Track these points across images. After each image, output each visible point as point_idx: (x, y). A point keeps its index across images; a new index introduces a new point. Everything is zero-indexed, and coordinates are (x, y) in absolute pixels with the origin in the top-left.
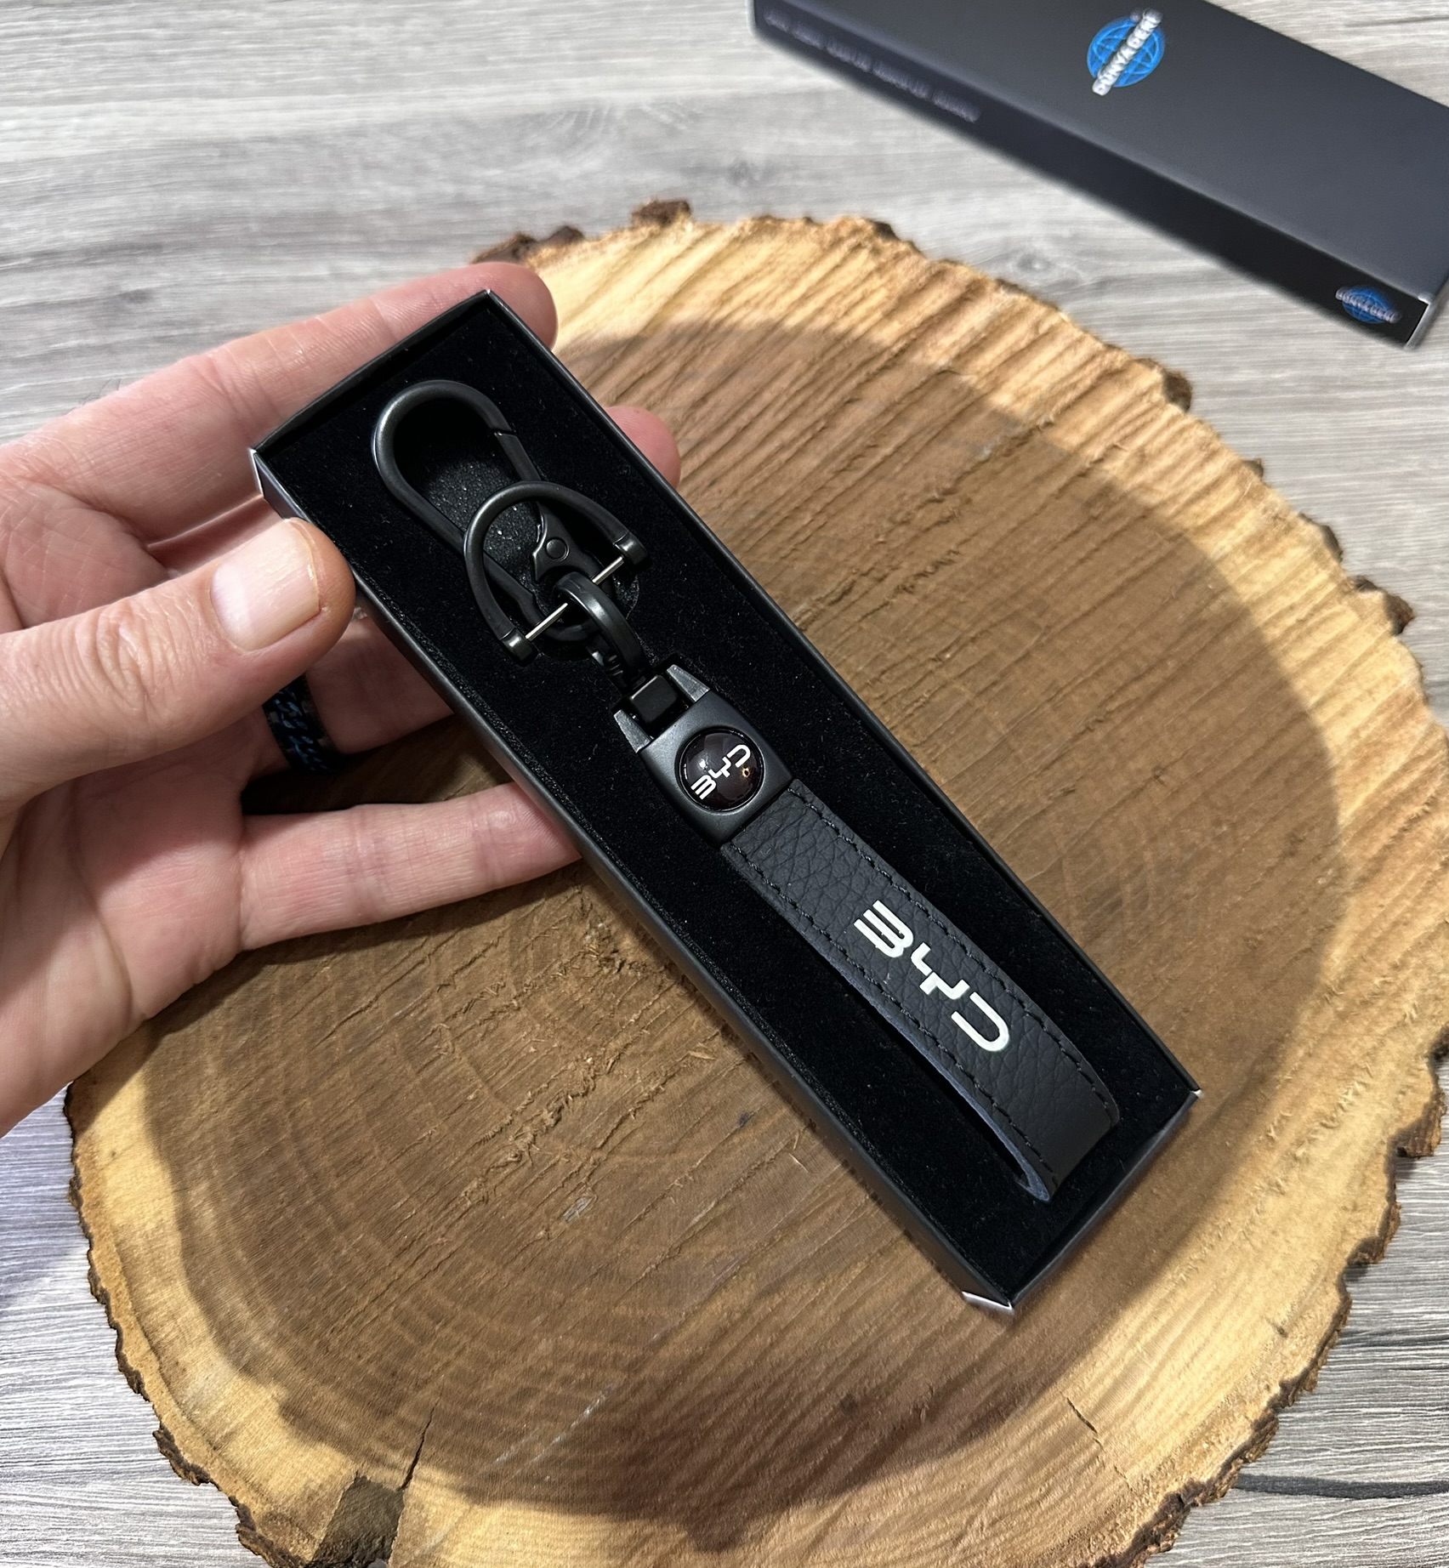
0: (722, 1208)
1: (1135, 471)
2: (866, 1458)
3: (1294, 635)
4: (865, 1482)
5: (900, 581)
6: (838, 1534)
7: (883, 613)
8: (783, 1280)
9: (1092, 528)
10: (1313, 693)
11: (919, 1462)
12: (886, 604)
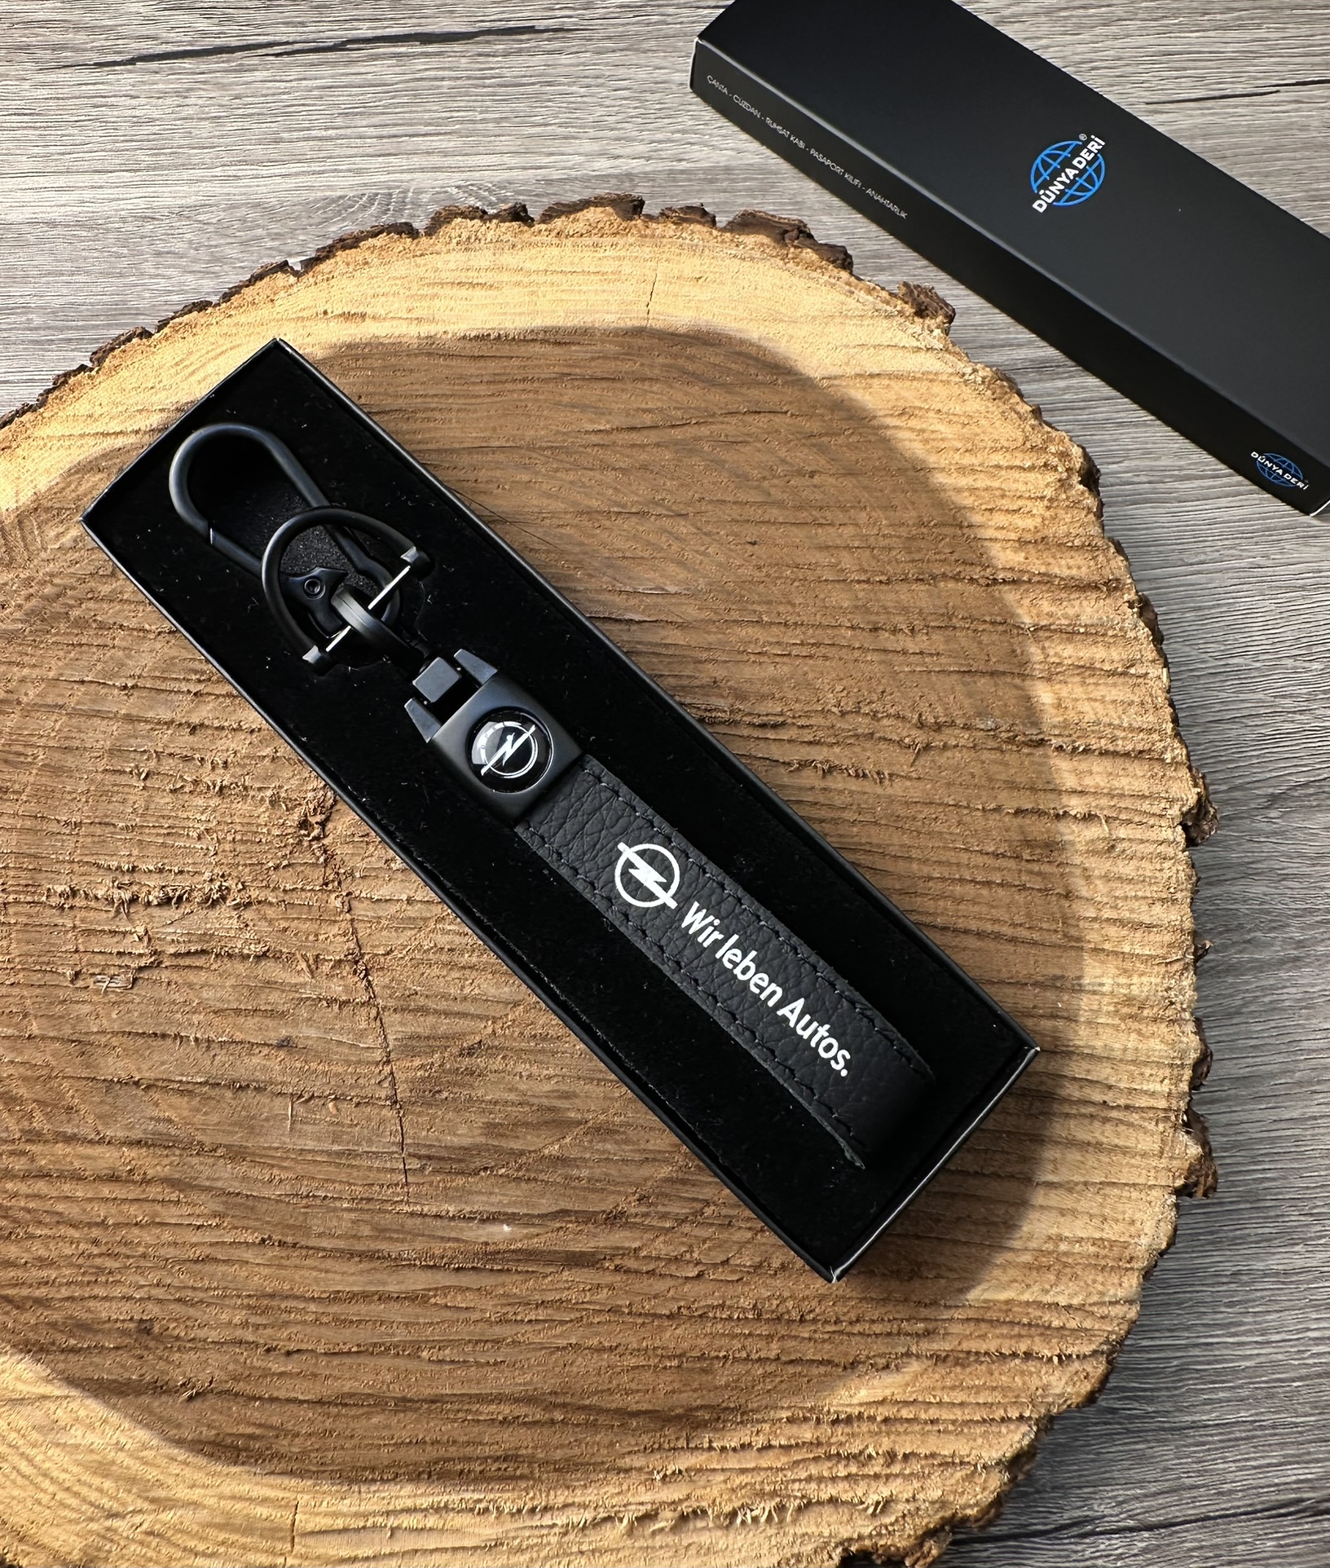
0: (205, 1089)
1: (1095, 853)
2: (114, 1381)
3: (1091, 1110)
4: (96, 1396)
5: (821, 758)
6: (38, 1413)
7: (782, 770)
8: (193, 1187)
9: (1012, 864)
10: (1054, 1172)
11: (147, 1426)
12: (789, 764)
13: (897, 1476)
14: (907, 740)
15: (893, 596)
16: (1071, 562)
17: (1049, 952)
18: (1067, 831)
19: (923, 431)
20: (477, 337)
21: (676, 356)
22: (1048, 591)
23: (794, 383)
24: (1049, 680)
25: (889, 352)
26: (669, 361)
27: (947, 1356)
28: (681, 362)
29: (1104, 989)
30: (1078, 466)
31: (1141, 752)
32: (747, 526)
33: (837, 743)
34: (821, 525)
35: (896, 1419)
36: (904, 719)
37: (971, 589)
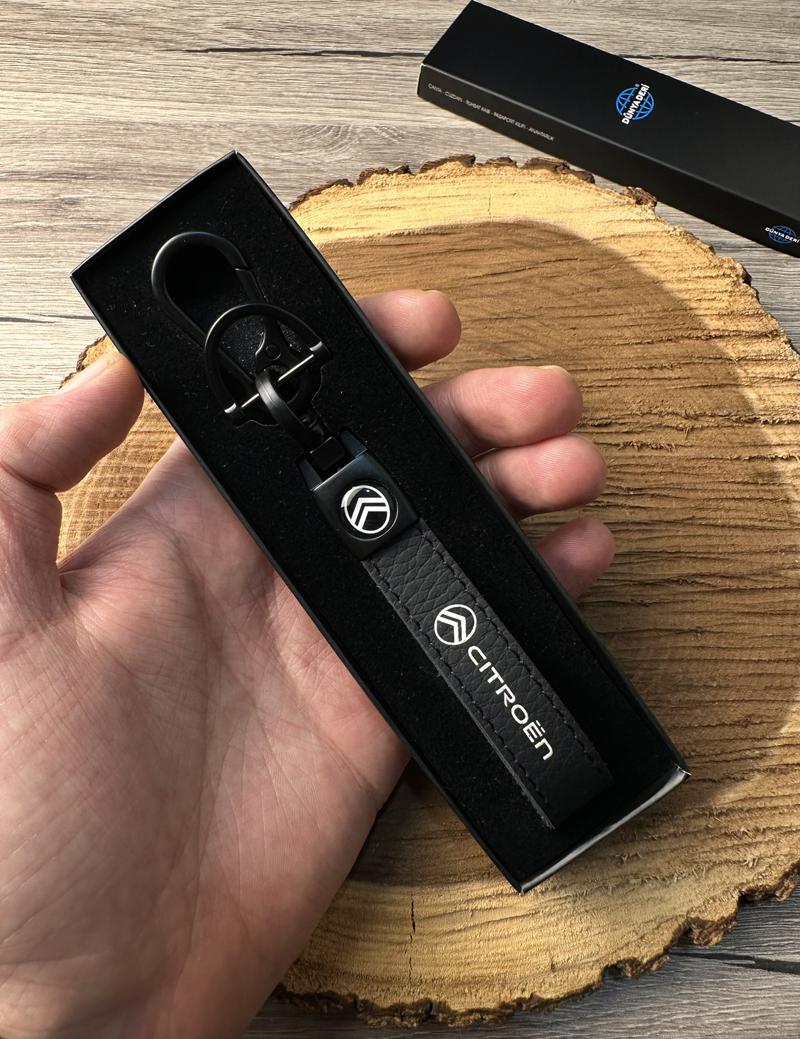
13: (761, 843)
14: (681, 426)
15: (657, 350)
16: (749, 323)
18: (779, 466)
19: (653, 262)
20: (397, 235)
21: (511, 235)
22: (740, 340)
23: (578, 243)
24: (750, 386)
25: (626, 223)
26: (507, 238)
27: (775, 769)
28: (514, 237)
30: (741, 273)
32: (568, 320)
33: (642, 432)
34: (609, 315)
35: (754, 809)
36: (677, 414)
37: (698, 342)
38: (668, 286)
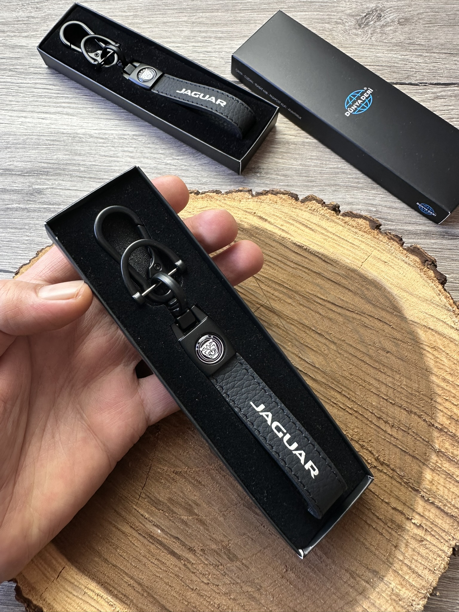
1: (414, 538)
14: (369, 461)
15: (392, 410)
17: (378, 560)
18: (409, 525)
19: (438, 358)
20: (299, 245)
21: (362, 286)
22: (451, 440)
23: (400, 316)
24: (433, 471)
25: (441, 323)
26: (359, 286)
28: (363, 289)
29: (390, 586)
31: (452, 515)
32: (354, 358)
34: (381, 371)
36: (372, 454)
37: (423, 423)
38: (434, 378)
